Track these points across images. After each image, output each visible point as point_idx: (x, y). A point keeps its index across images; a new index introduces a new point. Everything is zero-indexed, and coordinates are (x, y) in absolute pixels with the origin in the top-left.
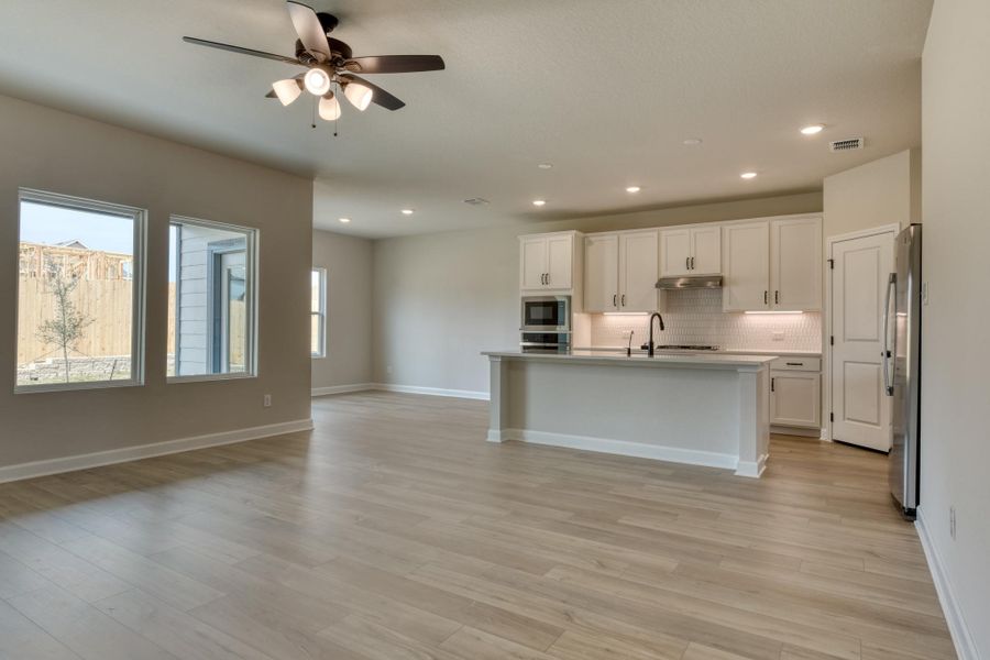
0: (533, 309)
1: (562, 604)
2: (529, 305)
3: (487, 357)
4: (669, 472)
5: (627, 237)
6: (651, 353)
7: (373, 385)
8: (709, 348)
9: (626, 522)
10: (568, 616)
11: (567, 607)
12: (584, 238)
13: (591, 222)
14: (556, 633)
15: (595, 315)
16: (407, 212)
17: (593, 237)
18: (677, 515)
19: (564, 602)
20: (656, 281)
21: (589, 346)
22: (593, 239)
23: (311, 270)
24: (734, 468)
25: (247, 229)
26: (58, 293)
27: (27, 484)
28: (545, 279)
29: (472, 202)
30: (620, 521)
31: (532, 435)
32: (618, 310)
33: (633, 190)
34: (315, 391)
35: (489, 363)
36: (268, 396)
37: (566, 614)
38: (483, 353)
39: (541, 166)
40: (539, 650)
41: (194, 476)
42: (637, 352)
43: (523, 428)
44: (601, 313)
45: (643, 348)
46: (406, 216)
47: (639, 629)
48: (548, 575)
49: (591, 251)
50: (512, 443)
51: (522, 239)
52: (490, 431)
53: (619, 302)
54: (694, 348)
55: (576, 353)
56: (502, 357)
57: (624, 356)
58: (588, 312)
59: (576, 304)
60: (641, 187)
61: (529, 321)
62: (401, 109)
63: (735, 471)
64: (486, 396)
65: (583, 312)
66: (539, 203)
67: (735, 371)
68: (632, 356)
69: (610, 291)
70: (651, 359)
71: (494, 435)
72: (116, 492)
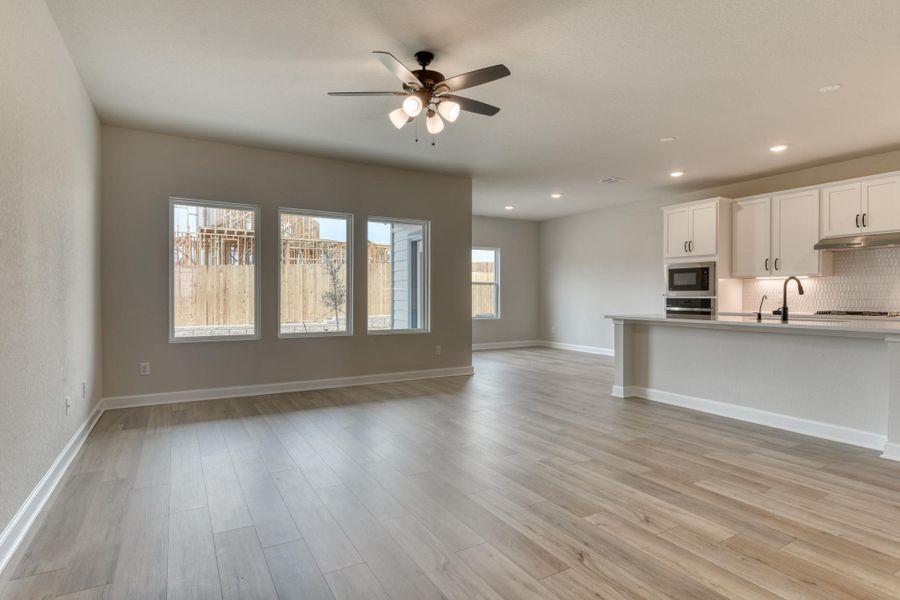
0: (676, 276)
1: (582, 545)
2: (672, 272)
3: (611, 320)
4: (790, 444)
5: (778, 197)
6: (785, 318)
7: (540, 342)
8: (886, 314)
9: (704, 486)
10: (581, 556)
11: (586, 549)
12: (731, 204)
13: (736, 187)
14: (560, 567)
15: (747, 279)
16: (556, 196)
17: (742, 202)
18: (768, 488)
19: (586, 544)
20: (816, 242)
21: (739, 310)
22: (740, 203)
23: (471, 249)
24: (882, 449)
25: (423, 222)
26: (332, 273)
27: (284, 396)
28: (688, 246)
29: (609, 180)
30: (696, 484)
31: (655, 394)
32: (771, 274)
33: (778, 149)
34: (475, 346)
35: (613, 325)
36: (438, 347)
37: (581, 554)
38: (606, 317)
39: (662, 140)
40: (534, 577)
41: (375, 400)
42: (768, 317)
43: (647, 386)
44: (753, 278)
45: (775, 313)
46: (555, 200)
47: (642, 584)
48: (588, 519)
49: (740, 216)
50: (636, 401)
51: (666, 211)
52: (615, 387)
53: (772, 266)
54: (870, 314)
55: (721, 319)
56: (625, 320)
57: (754, 321)
58: (738, 278)
59: (722, 269)
60: (789, 145)
61: (672, 287)
62: (499, 113)
63: (882, 453)
64: (610, 352)
65: (732, 277)
66: (677, 175)
67: (883, 339)
68: (763, 321)
69: (762, 254)
70: (785, 325)
71: (618, 391)
72: (325, 406)
